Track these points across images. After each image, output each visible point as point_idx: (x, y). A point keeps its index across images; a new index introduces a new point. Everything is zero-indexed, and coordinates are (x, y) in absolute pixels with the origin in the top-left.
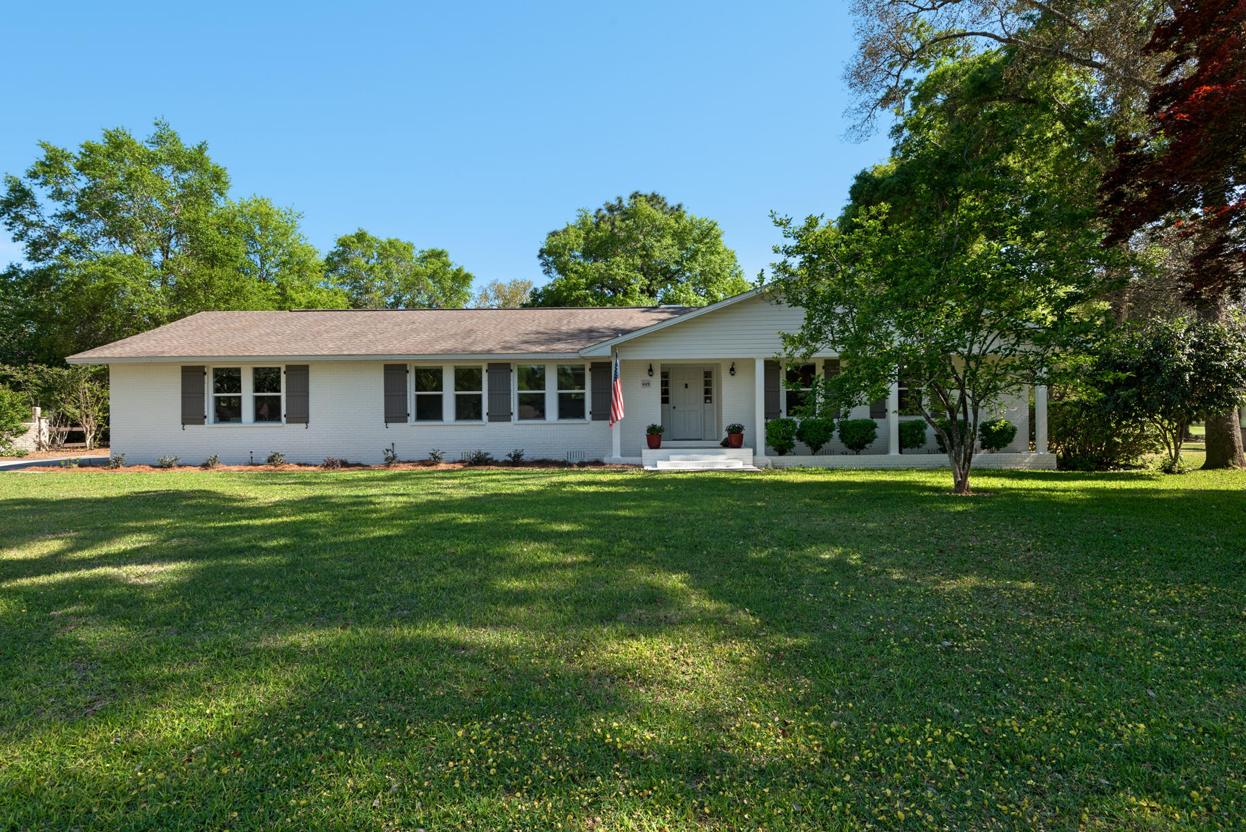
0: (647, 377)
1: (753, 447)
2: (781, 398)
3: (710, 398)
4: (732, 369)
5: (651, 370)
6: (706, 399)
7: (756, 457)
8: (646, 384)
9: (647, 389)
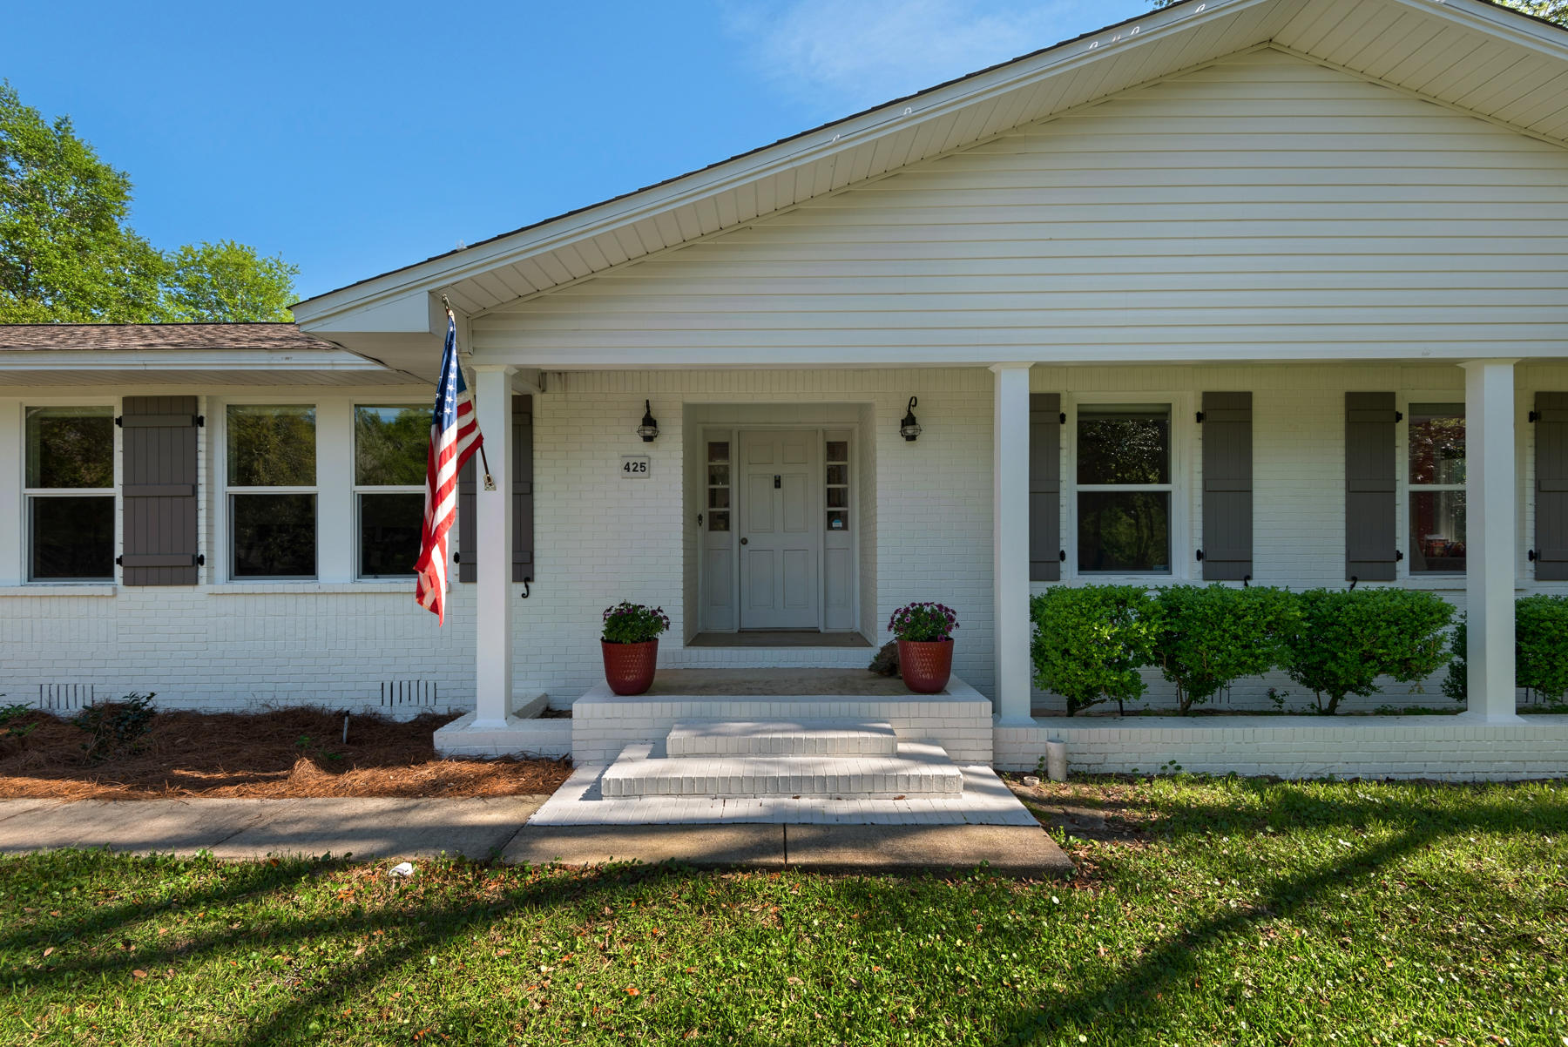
0: (639, 448)
1: (989, 688)
2: (1064, 512)
3: (843, 517)
4: (909, 420)
5: (649, 421)
6: (831, 517)
7: (1003, 731)
8: (636, 467)
9: (637, 483)
